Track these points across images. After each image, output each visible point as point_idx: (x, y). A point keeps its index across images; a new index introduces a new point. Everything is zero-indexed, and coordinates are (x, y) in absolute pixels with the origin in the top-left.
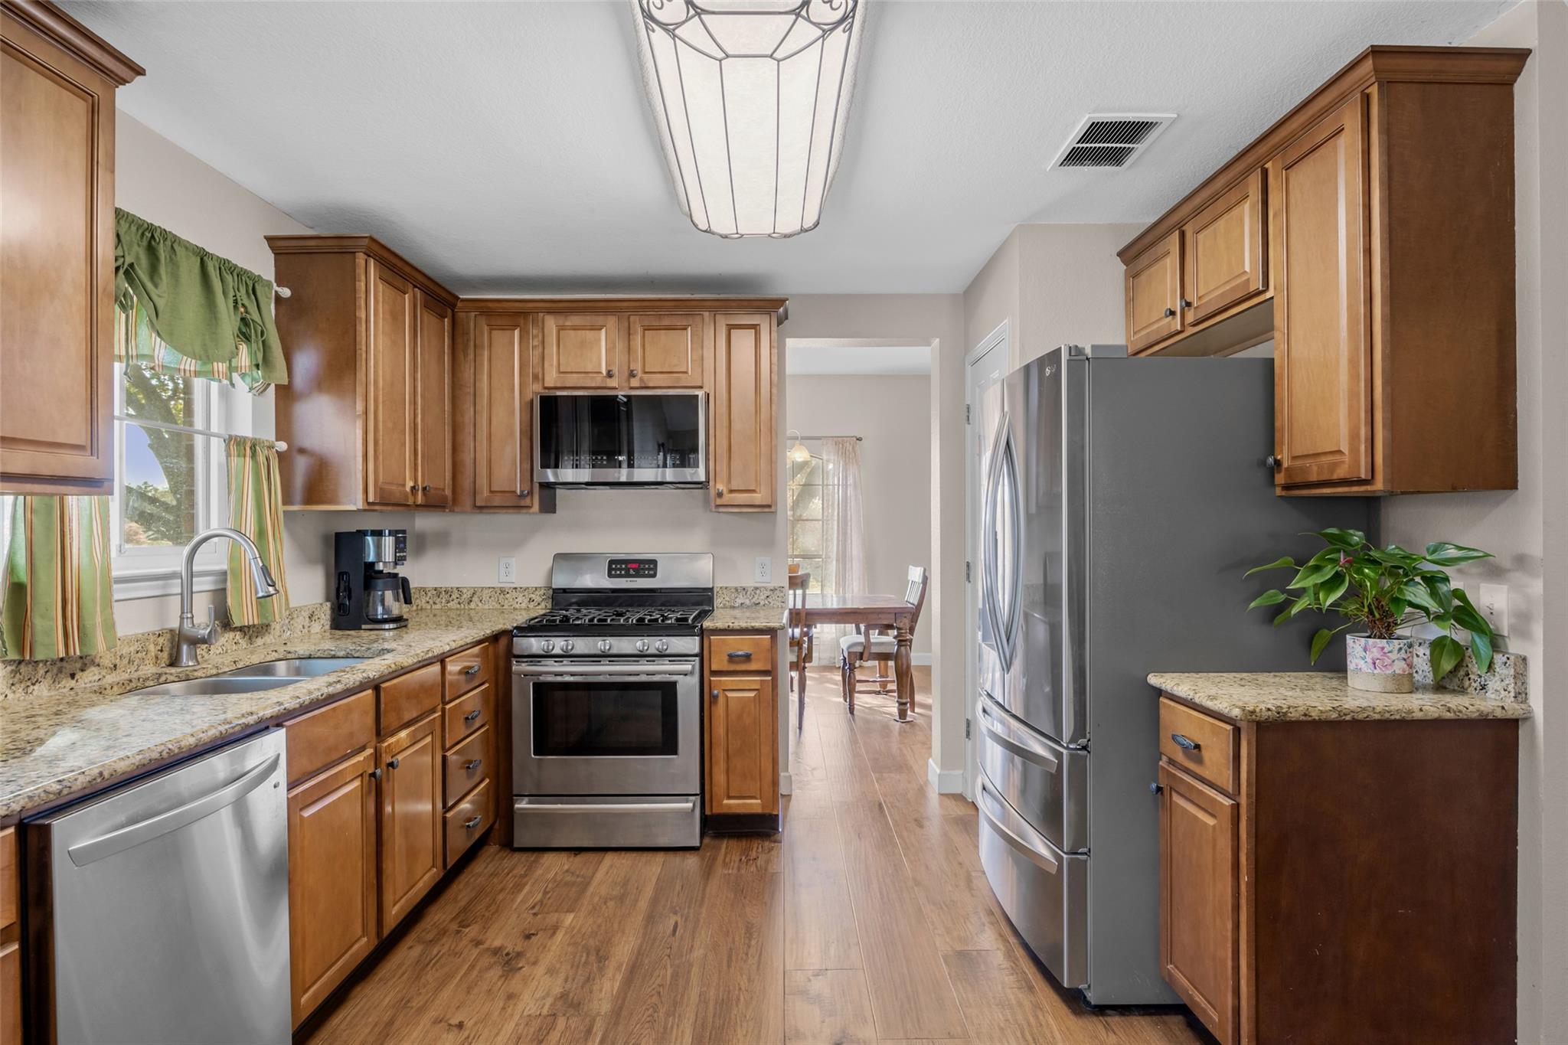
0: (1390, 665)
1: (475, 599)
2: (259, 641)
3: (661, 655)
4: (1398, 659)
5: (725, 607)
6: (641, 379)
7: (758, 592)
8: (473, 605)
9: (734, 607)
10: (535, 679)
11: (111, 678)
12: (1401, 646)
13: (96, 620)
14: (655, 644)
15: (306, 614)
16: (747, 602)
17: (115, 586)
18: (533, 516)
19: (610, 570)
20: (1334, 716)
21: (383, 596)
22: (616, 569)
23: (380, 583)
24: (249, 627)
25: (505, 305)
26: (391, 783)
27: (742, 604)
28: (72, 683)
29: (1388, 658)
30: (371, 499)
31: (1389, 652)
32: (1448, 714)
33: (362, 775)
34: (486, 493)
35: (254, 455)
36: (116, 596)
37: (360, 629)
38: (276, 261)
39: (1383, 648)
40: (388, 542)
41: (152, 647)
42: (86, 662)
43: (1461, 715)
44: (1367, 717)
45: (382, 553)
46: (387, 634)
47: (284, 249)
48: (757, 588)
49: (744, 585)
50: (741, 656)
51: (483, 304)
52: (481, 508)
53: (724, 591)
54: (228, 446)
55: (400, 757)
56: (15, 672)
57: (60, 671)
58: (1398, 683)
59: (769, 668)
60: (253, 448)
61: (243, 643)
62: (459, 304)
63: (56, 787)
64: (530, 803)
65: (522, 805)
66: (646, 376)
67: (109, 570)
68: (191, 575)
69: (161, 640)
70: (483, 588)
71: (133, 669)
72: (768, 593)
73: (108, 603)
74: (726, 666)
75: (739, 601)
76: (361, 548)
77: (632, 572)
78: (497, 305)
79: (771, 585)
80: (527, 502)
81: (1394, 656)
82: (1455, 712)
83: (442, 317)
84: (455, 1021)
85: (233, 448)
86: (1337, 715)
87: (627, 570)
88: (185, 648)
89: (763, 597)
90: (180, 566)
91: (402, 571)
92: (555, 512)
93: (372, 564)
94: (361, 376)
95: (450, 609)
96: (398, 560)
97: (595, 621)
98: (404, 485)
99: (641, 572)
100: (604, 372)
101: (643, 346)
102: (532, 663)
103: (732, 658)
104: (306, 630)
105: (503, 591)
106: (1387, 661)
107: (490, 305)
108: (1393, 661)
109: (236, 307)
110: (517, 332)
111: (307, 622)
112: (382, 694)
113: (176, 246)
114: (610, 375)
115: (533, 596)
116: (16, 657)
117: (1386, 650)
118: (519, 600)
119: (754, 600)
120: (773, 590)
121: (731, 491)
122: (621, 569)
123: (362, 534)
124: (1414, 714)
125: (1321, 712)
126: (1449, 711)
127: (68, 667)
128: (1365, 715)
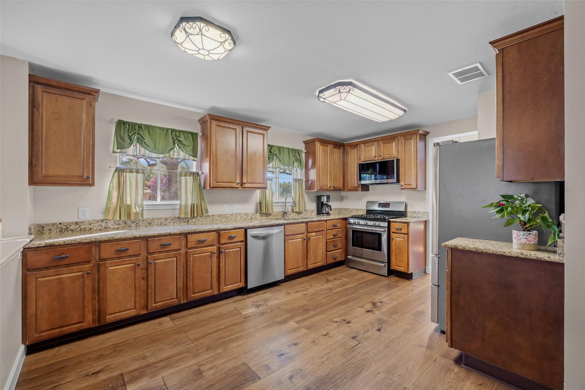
0: (520, 240)
1: (352, 211)
2: (300, 215)
3: (378, 226)
4: (523, 238)
5: (410, 217)
6: (383, 157)
7: (419, 213)
8: (352, 213)
9: (412, 217)
10: (353, 229)
11: (274, 217)
12: (524, 233)
13: (270, 208)
14: (377, 223)
15: (311, 211)
16: (416, 216)
17: (274, 204)
18: (360, 193)
19: (379, 205)
20: (474, 250)
21: (325, 209)
22: (380, 205)
23: (324, 206)
24: (298, 212)
25: (353, 143)
26: (310, 241)
27: (415, 216)
28: (268, 217)
29: (519, 237)
30: (318, 189)
31: (519, 235)
32: (521, 255)
33: (302, 238)
34: (350, 187)
35: (298, 182)
36: (274, 205)
37: (320, 215)
38: (305, 145)
39: (517, 234)
40: (325, 197)
41: (280, 214)
42: (270, 214)
43: (527, 257)
44: (487, 252)
45: (324, 199)
46: (325, 216)
47: (306, 143)
48: (419, 212)
49: (416, 211)
50: (399, 229)
51: (349, 144)
52: (349, 190)
53: (410, 212)
54: (293, 180)
55: (311, 238)
56: (260, 215)
57: (266, 215)
58: (523, 246)
59: (407, 233)
60: (298, 180)
61: (297, 215)
62: (345, 145)
63: (248, 226)
64: (352, 257)
65: (350, 257)
66: (384, 156)
67: (273, 201)
68: (286, 202)
69: (282, 213)
70: (354, 209)
71: (277, 216)
72: (423, 214)
73: (272, 206)
74: (395, 231)
75: (414, 216)
76: (321, 199)
77: (384, 206)
78: (352, 144)
79: (423, 211)
80: (358, 189)
81: (521, 237)
82: (525, 255)
83: (340, 149)
84: (312, 285)
85: (295, 181)
86: (475, 250)
87: (383, 206)
88: (285, 214)
89: (421, 215)
90: (284, 201)
91: (329, 204)
92: (369, 191)
93: (323, 202)
94: (316, 165)
95: (347, 213)
96: (327, 201)
97: (365, 217)
98: (328, 186)
99: (386, 206)
100: (374, 156)
101: (383, 148)
102: (352, 225)
103: (397, 229)
104: (310, 214)
105: (358, 210)
106: (519, 238)
107: (351, 144)
108: (521, 238)
109: (294, 157)
110: (356, 149)
111: (311, 213)
112: (308, 225)
113: (284, 149)
114: (375, 157)
115: (364, 211)
116: (260, 212)
117: (518, 235)
118: (361, 212)
119: (418, 216)
120: (424, 213)
121: (405, 185)
122: (381, 205)
123: (322, 196)
124: (506, 254)
125: (469, 248)
126: (522, 255)
127: (268, 215)
128: (486, 251)
